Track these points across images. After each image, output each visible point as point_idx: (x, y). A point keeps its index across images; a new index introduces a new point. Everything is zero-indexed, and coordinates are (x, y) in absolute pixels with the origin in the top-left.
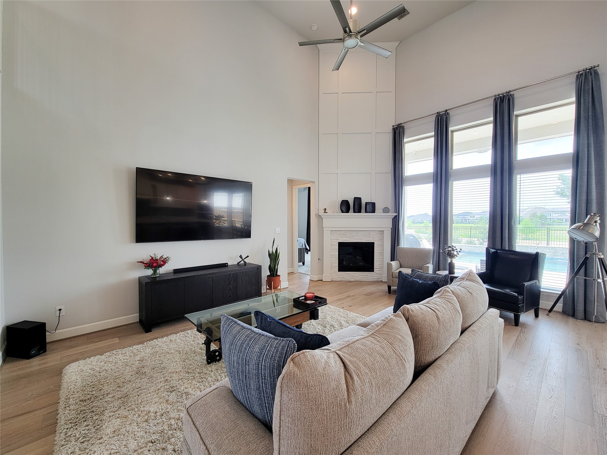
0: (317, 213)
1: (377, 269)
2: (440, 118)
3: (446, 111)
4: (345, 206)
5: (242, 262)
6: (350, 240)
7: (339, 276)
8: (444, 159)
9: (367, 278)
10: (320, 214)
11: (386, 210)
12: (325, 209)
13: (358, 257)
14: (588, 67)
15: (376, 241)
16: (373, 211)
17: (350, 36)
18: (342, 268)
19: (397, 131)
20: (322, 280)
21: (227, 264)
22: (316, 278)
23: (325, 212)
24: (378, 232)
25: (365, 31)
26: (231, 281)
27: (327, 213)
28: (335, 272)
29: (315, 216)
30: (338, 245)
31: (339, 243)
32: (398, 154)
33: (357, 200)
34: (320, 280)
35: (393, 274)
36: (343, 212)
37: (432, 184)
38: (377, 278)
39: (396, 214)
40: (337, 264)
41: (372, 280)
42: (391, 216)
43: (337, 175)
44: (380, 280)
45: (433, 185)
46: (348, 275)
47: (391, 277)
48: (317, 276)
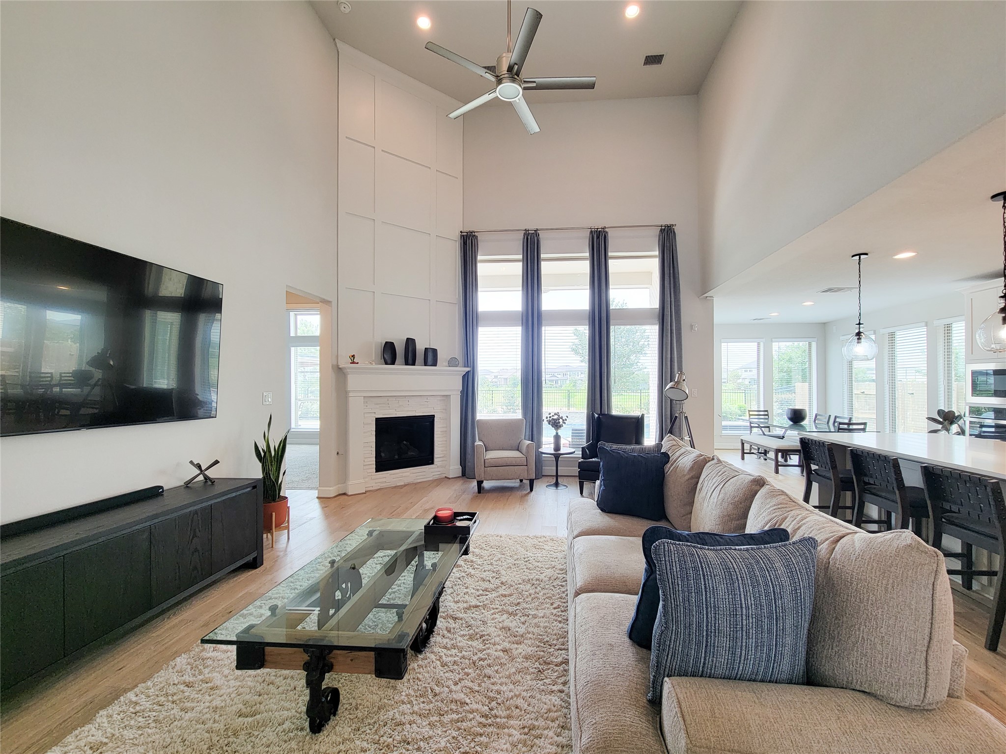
0: (335, 363)
1: (439, 459)
2: (529, 238)
3: (537, 230)
4: (389, 353)
5: (201, 478)
6: (397, 413)
7: (377, 481)
8: (536, 295)
9: (425, 477)
10: (340, 367)
11: (452, 362)
12: (353, 356)
13: (405, 442)
14: (669, 223)
15: (436, 412)
16: (435, 364)
17: (513, 80)
18: (382, 465)
19: (469, 242)
20: (344, 494)
21: (161, 487)
22: (332, 491)
23: (353, 363)
24: (439, 398)
25: (534, 85)
26: (197, 530)
27: (358, 363)
28: (370, 474)
29: (331, 367)
30: (374, 422)
31: (377, 419)
32: (471, 276)
33: (410, 343)
34: (340, 495)
35: (486, 461)
36: (386, 363)
37: (521, 327)
38: (439, 473)
39: (468, 369)
40: (374, 459)
41: (431, 479)
42: (460, 371)
43: (374, 295)
44: (444, 475)
45: (522, 329)
46: (394, 476)
47: (483, 466)
48: (334, 488)
